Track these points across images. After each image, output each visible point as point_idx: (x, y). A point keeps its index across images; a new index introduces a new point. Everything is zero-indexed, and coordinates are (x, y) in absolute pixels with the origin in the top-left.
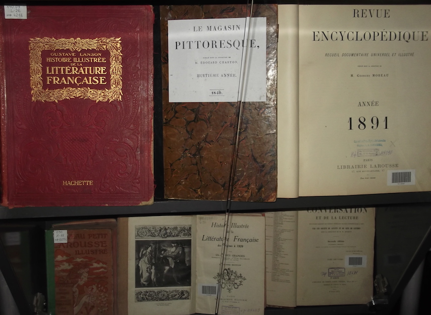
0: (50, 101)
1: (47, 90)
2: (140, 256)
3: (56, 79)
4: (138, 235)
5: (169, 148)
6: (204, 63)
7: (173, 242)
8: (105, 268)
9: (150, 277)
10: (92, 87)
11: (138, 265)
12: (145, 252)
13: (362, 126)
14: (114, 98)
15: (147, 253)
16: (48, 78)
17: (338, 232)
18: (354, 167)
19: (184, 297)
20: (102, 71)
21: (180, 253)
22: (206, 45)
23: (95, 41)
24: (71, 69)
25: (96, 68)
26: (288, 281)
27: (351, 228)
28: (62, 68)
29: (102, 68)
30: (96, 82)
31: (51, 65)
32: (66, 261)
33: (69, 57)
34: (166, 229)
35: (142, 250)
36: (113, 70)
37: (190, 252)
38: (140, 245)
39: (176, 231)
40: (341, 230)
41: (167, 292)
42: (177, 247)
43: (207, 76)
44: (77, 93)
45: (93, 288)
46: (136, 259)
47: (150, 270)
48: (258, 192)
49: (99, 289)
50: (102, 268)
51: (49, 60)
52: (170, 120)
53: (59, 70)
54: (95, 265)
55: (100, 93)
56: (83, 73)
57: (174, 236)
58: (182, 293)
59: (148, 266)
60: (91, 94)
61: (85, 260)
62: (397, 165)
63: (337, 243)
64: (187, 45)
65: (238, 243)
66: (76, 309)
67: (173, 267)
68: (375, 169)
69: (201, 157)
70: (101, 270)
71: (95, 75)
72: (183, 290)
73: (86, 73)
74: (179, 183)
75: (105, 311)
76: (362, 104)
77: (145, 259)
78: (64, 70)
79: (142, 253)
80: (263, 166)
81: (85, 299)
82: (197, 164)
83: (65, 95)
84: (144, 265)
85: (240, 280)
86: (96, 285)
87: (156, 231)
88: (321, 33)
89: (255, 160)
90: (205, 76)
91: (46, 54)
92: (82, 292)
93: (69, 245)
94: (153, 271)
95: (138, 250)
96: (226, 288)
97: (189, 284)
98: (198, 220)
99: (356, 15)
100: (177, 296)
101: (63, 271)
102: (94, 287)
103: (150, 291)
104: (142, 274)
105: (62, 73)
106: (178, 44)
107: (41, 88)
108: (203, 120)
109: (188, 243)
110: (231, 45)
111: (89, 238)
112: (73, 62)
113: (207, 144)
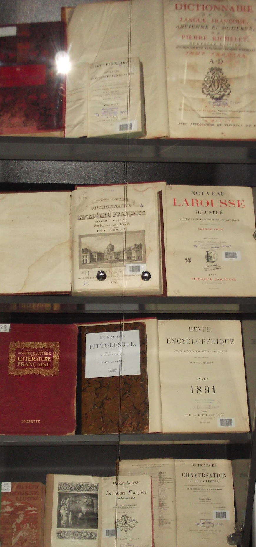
0: (18, 375)
1: (17, 369)
2: (61, 504)
3: (23, 363)
4: (60, 489)
5: (85, 404)
6: (105, 355)
7: (85, 495)
8: (36, 511)
9: (68, 520)
10: (42, 368)
11: (60, 510)
12: (65, 501)
13: (199, 391)
14: (54, 374)
15: (67, 502)
16: (18, 363)
17: (206, 492)
18: (196, 415)
19: (92, 537)
20: (48, 359)
21: (90, 503)
22: (107, 346)
23: (45, 343)
24: (31, 358)
25: (45, 358)
26: (170, 528)
27: (216, 489)
28: (26, 357)
29: (48, 358)
30: (45, 365)
31: (20, 356)
32: (9, 505)
33: (31, 352)
34: (80, 486)
35: (63, 500)
36: (55, 359)
37: (97, 503)
38: (61, 496)
39: (87, 487)
40: (208, 490)
41: (80, 533)
42: (88, 499)
43: (108, 362)
44: (34, 371)
45: (26, 526)
46: (58, 506)
47: (68, 515)
48: (137, 426)
49: (31, 526)
50: (34, 510)
51: (19, 353)
52: (86, 388)
53: (25, 359)
54: (29, 509)
55: (46, 371)
56: (38, 360)
57: (86, 491)
58: (91, 534)
59: (67, 512)
60: (42, 372)
61: (22, 505)
62: (223, 415)
63: (206, 500)
64: (96, 347)
65: (132, 495)
66: (14, 541)
67: (84, 514)
68: (209, 417)
69: (104, 408)
70: (33, 512)
71: (44, 361)
72: (91, 531)
73: (40, 360)
74: (91, 425)
75: (34, 543)
76: (198, 379)
77: (65, 507)
78: (28, 359)
79: (63, 502)
80: (140, 411)
81: (20, 534)
82: (101, 413)
83: (27, 372)
84: (63, 512)
85: (134, 523)
86: (29, 523)
87: (73, 486)
88: (171, 339)
89: (135, 408)
90: (106, 362)
91: (18, 350)
92: (19, 529)
93: (12, 493)
94: (70, 516)
95: (60, 500)
96: (124, 530)
97: (97, 528)
98: (103, 481)
99: (191, 330)
100: (87, 537)
101: (6, 512)
102: (28, 525)
103: (68, 532)
104: (62, 517)
105: (26, 360)
106: (91, 346)
107: (14, 368)
108: (104, 387)
109: (96, 496)
110: (120, 345)
111: (26, 489)
112: (33, 355)
113: (107, 400)
